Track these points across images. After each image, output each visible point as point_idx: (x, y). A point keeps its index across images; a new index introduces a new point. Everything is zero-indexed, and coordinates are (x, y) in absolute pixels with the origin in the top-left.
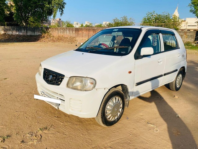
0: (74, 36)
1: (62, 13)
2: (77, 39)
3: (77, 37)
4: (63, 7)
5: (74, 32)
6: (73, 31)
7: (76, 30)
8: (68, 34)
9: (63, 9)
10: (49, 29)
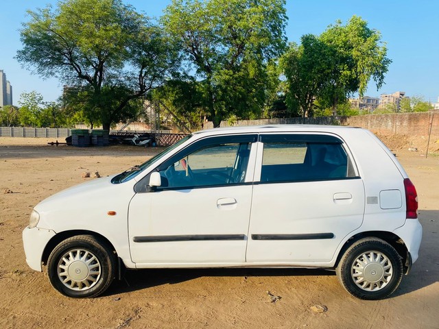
0: (406, 132)
1: (380, 83)
2: (412, 138)
3: (413, 135)
4: (384, 69)
5: (405, 123)
6: (402, 121)
7: (410, 119)
8: (389, 128)
9: (384, 74)
10: (348, 120)
